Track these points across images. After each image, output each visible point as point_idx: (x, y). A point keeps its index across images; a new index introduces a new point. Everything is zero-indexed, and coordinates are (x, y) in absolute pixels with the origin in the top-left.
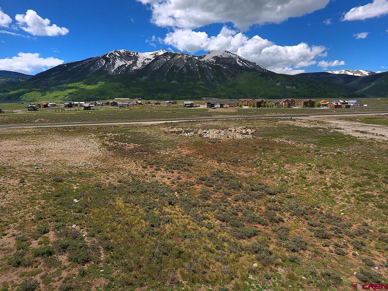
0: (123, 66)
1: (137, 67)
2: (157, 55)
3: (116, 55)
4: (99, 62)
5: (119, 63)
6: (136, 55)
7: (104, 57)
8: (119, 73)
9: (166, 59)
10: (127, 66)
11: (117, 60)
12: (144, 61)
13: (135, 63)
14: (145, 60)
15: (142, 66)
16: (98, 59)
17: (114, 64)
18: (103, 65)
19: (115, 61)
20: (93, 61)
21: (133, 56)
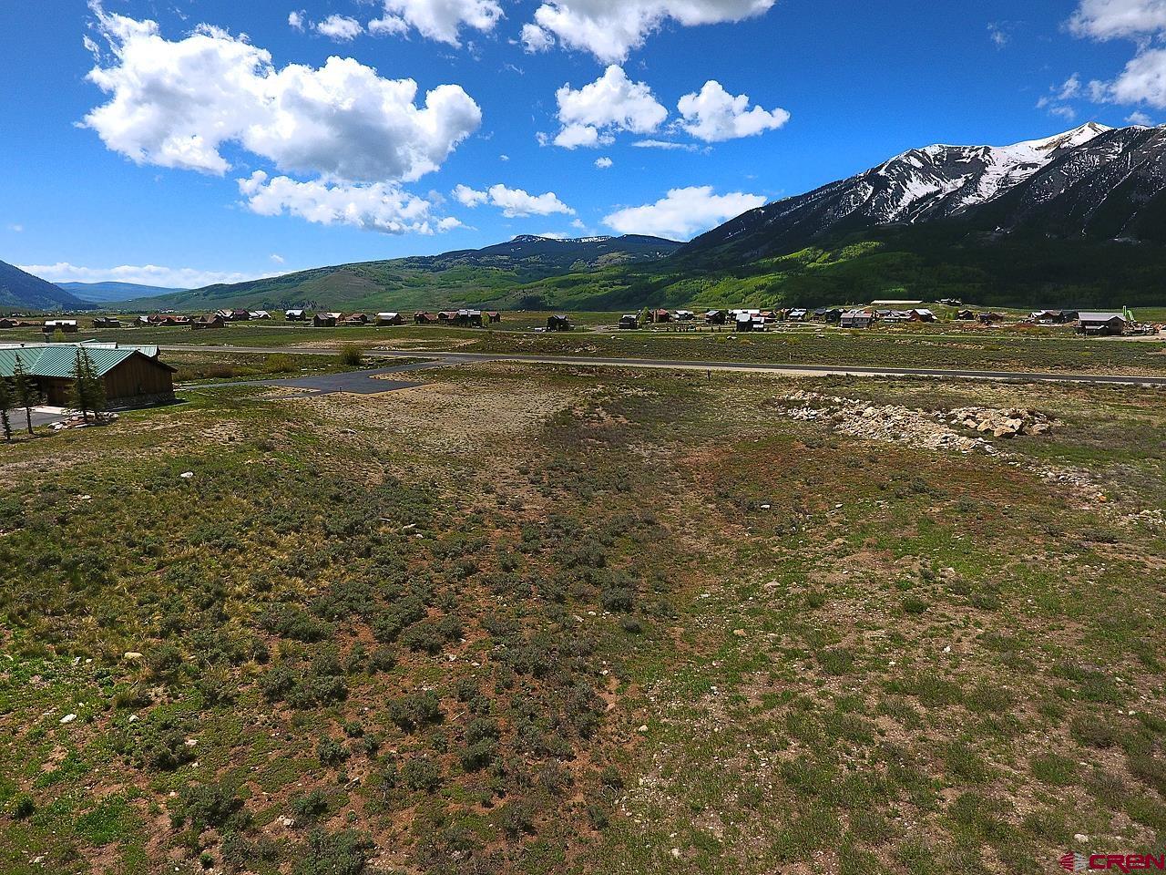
0: (929, 196)
1: (979, 196)
2: (1066, 145)
3: (911, 166)
4: (855, 193)
5: (917, 188)
6: (983, 156)
7: (872, 177)
8: (912, 221)
9: (1102, 158)
10: (941, 196)
11: (911, 181)
12: (1007, 175)
13: (972, 185)
14: (1015, 168)
15: (999, 190)
16: (852, 184)
17: (899, 193)
18: (866, 198)
19: (905, 184)
20: (835, 193)
21: (969, 160)
